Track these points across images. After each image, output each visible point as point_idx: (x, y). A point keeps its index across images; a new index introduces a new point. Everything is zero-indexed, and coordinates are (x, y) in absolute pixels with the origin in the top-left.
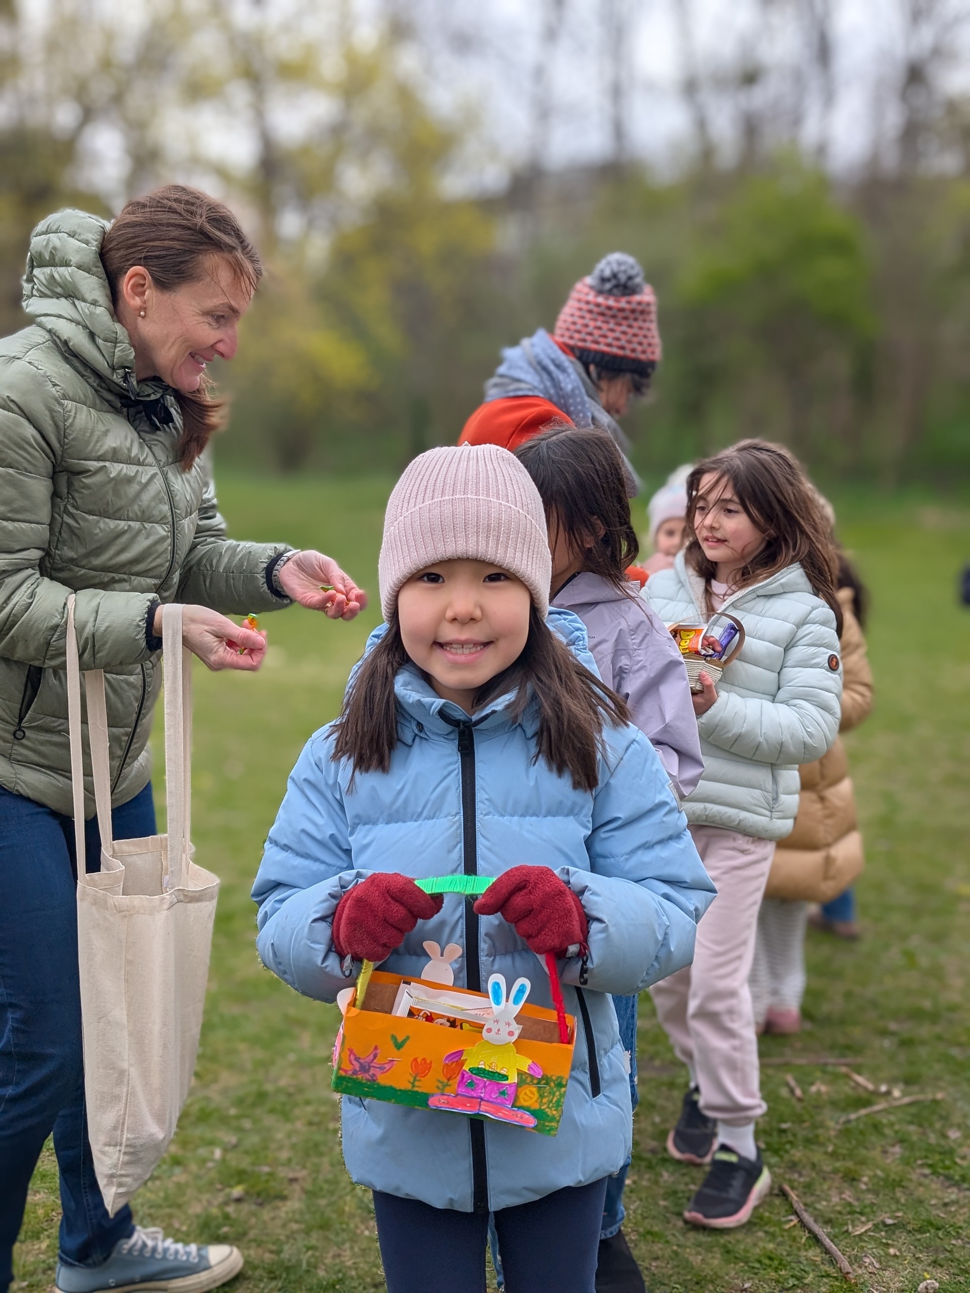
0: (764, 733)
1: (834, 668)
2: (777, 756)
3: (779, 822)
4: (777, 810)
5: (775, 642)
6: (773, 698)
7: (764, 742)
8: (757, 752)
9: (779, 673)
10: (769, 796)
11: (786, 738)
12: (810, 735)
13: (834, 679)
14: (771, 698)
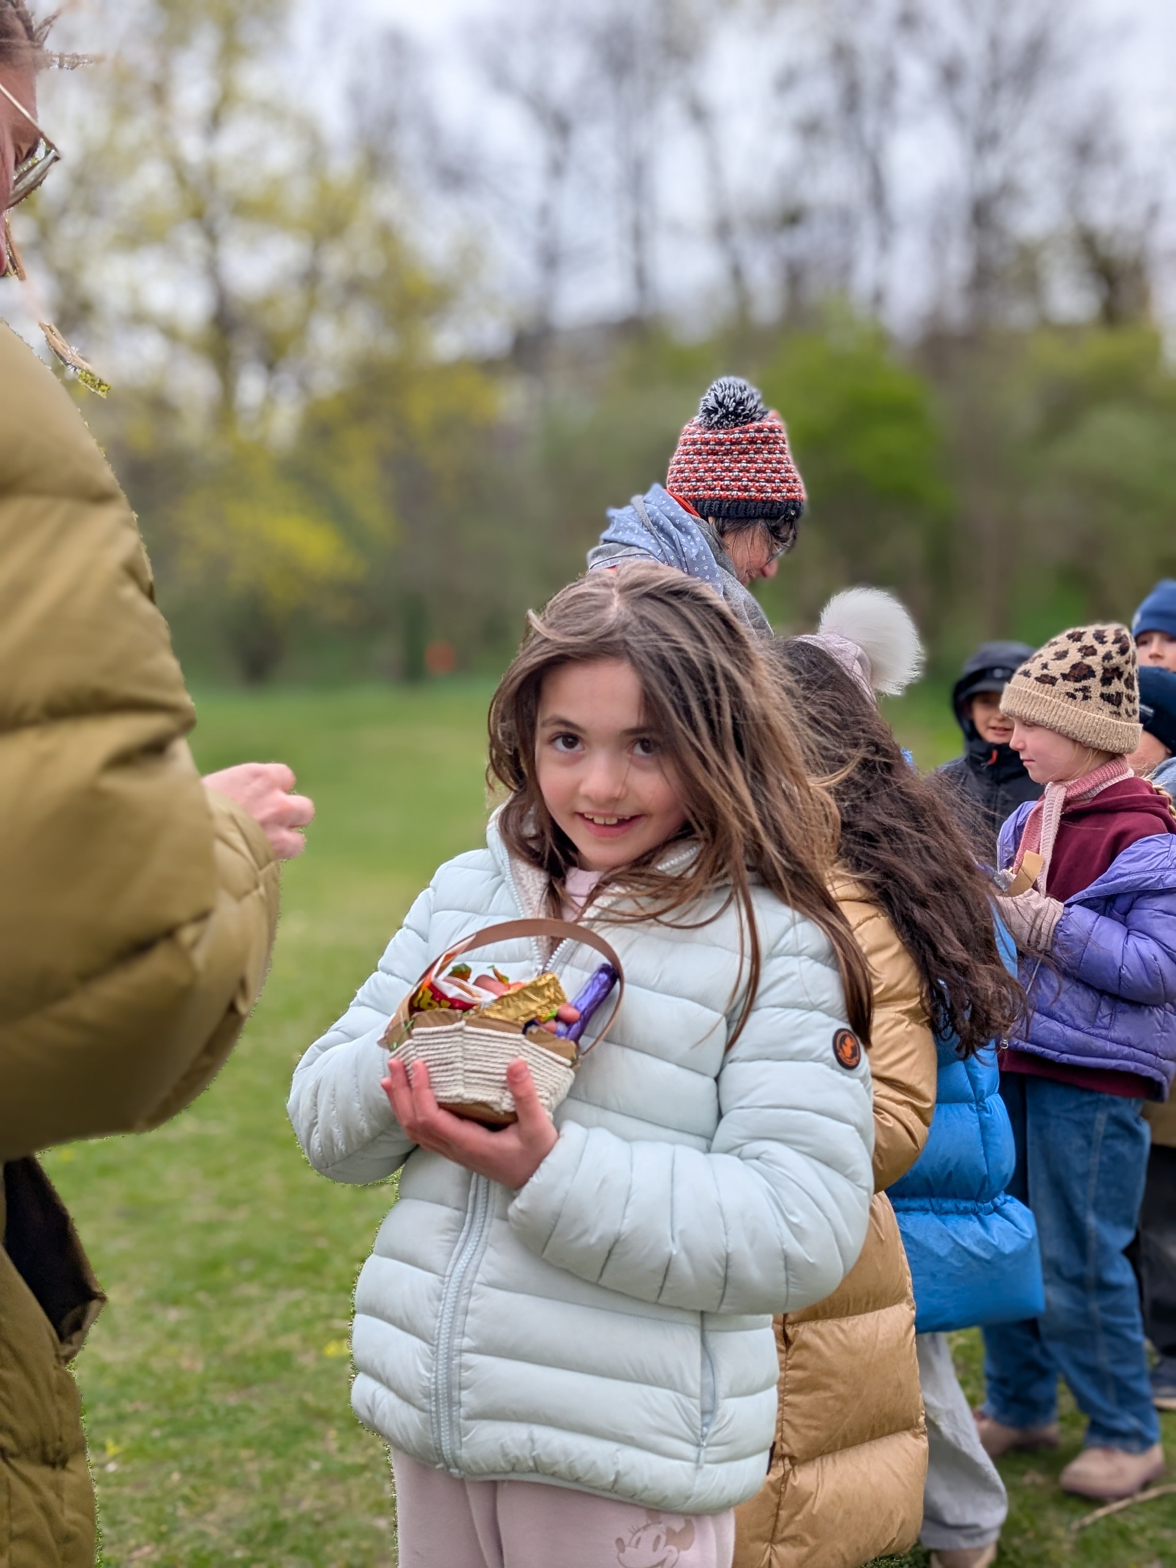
0: (682, 1232)
1: (847, 1061)
2: (720, 1292)
3: (721, 1469)
4: (715, 1439)
5: (703, 1000)
6: (708, 1142)
7: (683, 1257)
8: (668, 1284)
9: (717, 1079)
10: (694, 1407)
11: (738, 1244)
12: (797, 1231)
13: (850, 1090)
14: (703, 1143)
